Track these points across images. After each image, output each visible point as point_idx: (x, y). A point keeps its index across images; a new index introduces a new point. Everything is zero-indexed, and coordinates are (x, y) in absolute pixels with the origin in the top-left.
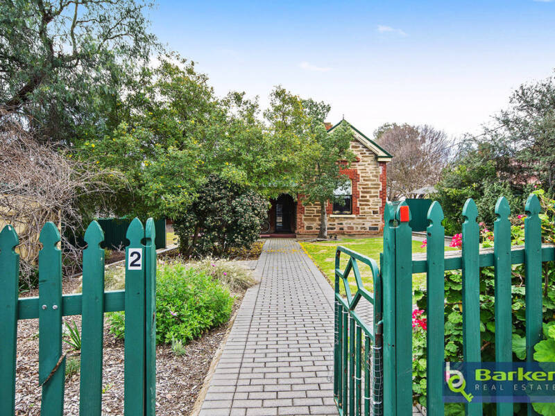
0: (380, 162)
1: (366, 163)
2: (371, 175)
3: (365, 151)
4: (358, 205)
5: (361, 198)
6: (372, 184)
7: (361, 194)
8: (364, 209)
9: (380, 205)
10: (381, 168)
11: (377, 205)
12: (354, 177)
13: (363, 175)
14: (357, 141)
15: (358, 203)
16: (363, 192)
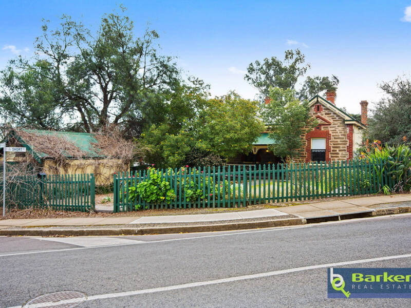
0: (347, 124)
1: (336, 126)
2: (340, 134)
3: (335, 117)
4: (330, 157)
5: (332, 152)
6: (340, 141)
7: (332, 149)
8: (335, 160)
9: (348, 157)
10: (348, 128)
11: (345, 157)
12: (326, 136)
13: (334, 134)
14: (327, 109)
15: (330, 155)
16: (333, 147)
